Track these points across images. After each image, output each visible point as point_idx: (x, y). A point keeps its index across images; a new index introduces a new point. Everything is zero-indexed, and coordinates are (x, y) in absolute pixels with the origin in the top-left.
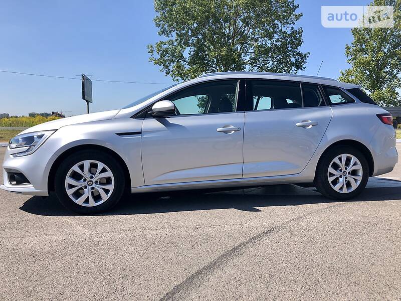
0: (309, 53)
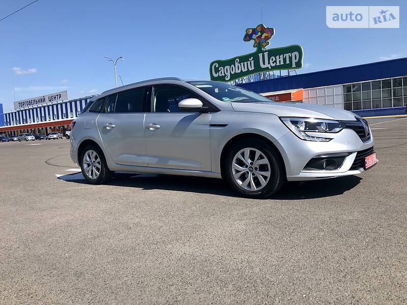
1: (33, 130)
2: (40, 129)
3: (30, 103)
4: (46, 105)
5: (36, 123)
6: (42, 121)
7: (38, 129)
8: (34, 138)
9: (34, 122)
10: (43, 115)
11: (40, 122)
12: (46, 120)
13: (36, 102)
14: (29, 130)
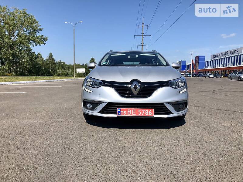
1: (218, 71)
2: (222, 71)
3: (219, 55)
4: (225, 57)
5: (220, 67)
6: (224, 66)
7: (221, 71)
8: (213, 77)
9: (219, 67)
10: (225, 63)
11: (223, 67)
12: (226, 66)
13: (223, 55)
14: (216, 71)
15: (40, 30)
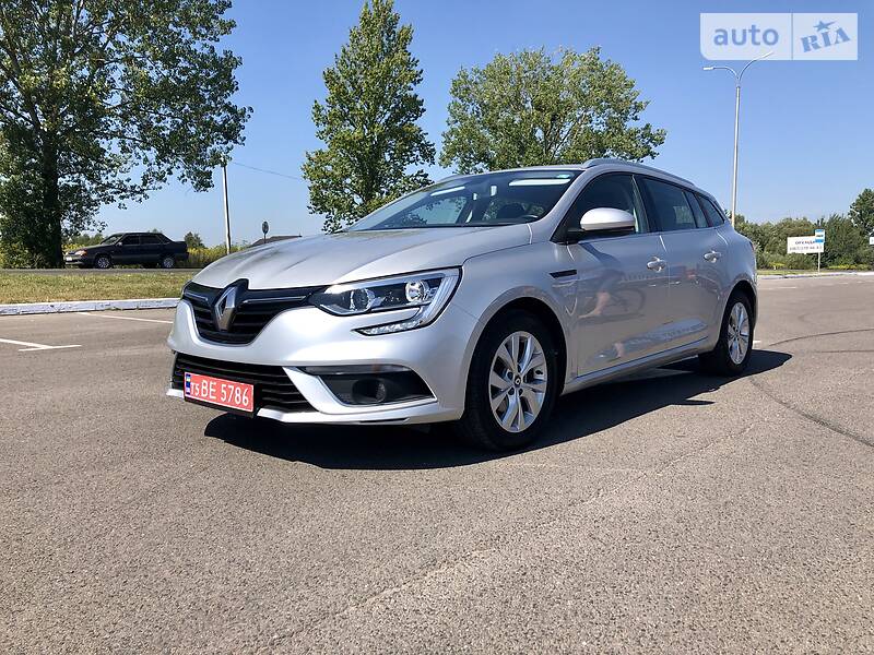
0: (251, 109)
15: (638, 108)
